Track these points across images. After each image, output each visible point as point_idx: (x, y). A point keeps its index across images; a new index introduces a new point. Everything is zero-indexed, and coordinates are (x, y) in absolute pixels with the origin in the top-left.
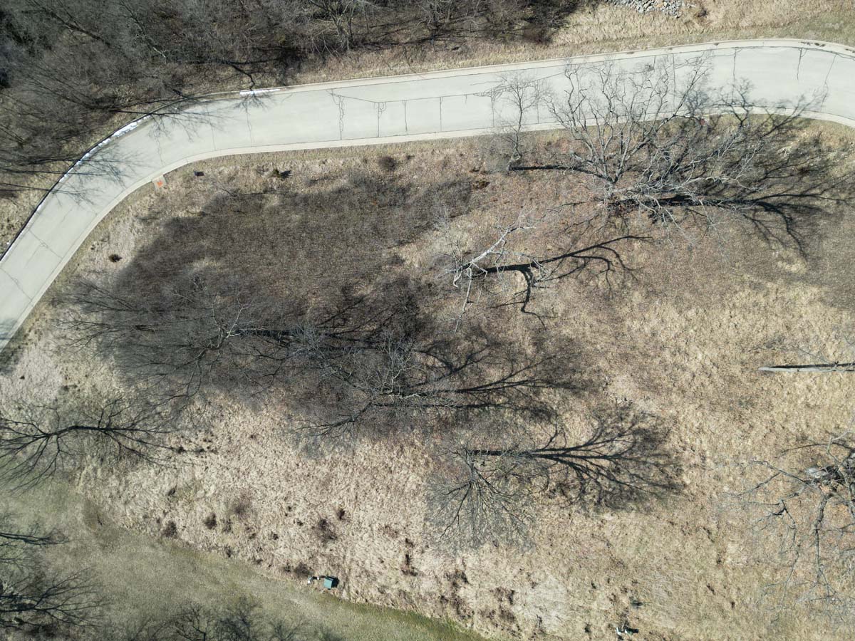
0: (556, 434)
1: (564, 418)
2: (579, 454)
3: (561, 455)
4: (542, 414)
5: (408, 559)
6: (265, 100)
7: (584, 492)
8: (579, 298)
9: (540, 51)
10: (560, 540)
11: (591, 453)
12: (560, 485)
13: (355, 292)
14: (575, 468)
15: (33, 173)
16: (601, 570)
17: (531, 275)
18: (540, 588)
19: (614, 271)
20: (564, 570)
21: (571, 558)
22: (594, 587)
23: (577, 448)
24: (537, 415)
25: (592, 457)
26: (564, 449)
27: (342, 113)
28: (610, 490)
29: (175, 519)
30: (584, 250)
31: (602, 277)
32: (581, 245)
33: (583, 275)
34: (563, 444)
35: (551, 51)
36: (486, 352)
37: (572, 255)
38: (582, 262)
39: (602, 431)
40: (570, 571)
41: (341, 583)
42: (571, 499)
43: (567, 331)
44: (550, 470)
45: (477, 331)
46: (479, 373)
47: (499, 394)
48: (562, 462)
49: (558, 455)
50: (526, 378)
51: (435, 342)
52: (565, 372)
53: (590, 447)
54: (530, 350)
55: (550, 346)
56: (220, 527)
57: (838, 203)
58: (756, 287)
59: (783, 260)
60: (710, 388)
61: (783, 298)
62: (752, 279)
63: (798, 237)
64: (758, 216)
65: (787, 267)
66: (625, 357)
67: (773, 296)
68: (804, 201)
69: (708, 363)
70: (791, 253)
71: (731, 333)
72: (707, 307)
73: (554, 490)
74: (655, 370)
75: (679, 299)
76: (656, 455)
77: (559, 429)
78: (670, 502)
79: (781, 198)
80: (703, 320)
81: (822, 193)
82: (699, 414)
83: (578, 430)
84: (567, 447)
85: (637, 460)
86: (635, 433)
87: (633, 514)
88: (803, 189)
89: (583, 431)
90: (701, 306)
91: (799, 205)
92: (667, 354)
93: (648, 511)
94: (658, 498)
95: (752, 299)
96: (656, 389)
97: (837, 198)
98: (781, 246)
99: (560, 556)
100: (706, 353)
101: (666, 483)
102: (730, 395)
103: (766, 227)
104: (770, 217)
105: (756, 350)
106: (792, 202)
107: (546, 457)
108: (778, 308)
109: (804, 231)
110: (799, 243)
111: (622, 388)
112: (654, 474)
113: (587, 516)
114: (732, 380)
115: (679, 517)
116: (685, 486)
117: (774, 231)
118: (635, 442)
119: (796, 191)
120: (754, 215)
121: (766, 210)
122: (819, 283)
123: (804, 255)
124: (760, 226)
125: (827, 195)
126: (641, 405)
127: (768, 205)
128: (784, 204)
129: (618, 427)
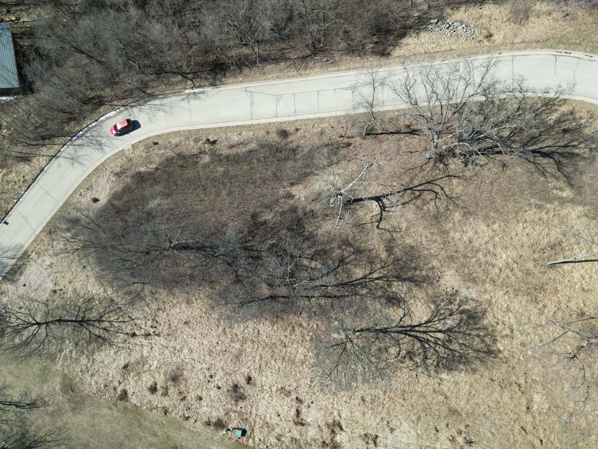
0: (405, 315)
1: (409, 303)
2: (422, 330)
3: (408, 330)
4: (394, 300)
5: (298, 413)
6: (201, 95)
7: (426, 358)
8: (417, 218)
9: (383, 60)
10: (410, 395)
11: (430, 329)
12: (408, 353)
13: (261, 217)
14: (420, 340)
15: (43, 145)
16: (442, 417)
17: (383, 203)
18: (397, 432)
19: (440, 199)
20: (414, 418)
21: (419, 408)
22: (437, 431)
23: (420, 325)
24: (390, 301)
25: (431, 332)
26: (410, 326)
27: (252, 103)
28: (446, 356)
29: (127, 388)
30: (418, 186)
31: (432, 203)
32: (416, 182)
33: (419, 202)
34: (410, 323)
35: (391, 60)
36: (353, 257)
37: (410, 189)
38: (417, 193)
39: (438, 312)
40: (419, 418)
41: (248, 433)
42: (417, 363)
43: (409, 241)
44: (401, 341)
45: (346, 243)
46: (348, 272)
47: (362, 287)
48: (409, 335)
49: (407, 331)
50: (381, 275)
51: (316, 251)
52: (409, 269)
53: (429, 324)
54: (384, 255)
55: (398, 252)
56: (160, 391)
57: (591, 150)
58: (539, 207)
59: (557, 189)
60: (513, 278)
61: (559, 215)
62: (537, 202)
63: (565, 173)
64: (537, 160)
65: (560, 193)
66: (451, 258)
67: (552, 214)
68: (568, 150)
69: (510, 260)
70: (562, 184)
71: (525, 239)
72: (507, 222)
73: (405, 357)
74: (473, 266)
75: (487, 217)
76: (478, 329)
77: (406, 312)
78: (490, 364)
79: (552, 148)
80: (504, 231)
81: (579, 144)
82: (506, 298)
83: (420, 312)
84: (413, 324)
85: (464, 333)
86: (461, 313)
87: (463, 374)
88: (565, 142)
89: (423, 313)
90: (503, 221)
91: (565, 153)
92: (480, 255)
93: (474, 371)
94: (481, 361)
95: (538, 216)
96: (474, 281)
97: (590, 147)
98: (554, 180)
99: (410, 408)
100: (508, 253)
101: (486, 350)
102: (527, 283)
103: (543, 167)
104: (545, 161)
105: (543, 250)
106: (559, 151)
107: (398, 332)
108: (556, 222)
109: (569, 169)
110: (567, 177)
111: (450, 280)
112: (476, 342)
113: (429, 376)
114: (528, 273)
115: (497, 375)
116: (500, 351)
117: (549, 170)
118: (462, 320)
119: (561, 143)
120: (534, 159)
121: (542, 156)
122: (582, 203)
123: (571, 185)
124: (539, 167)
125: (582, 145)
126: (464, 292)
127: (544, 153)
128: (553, 152)
129: (448, 309)
